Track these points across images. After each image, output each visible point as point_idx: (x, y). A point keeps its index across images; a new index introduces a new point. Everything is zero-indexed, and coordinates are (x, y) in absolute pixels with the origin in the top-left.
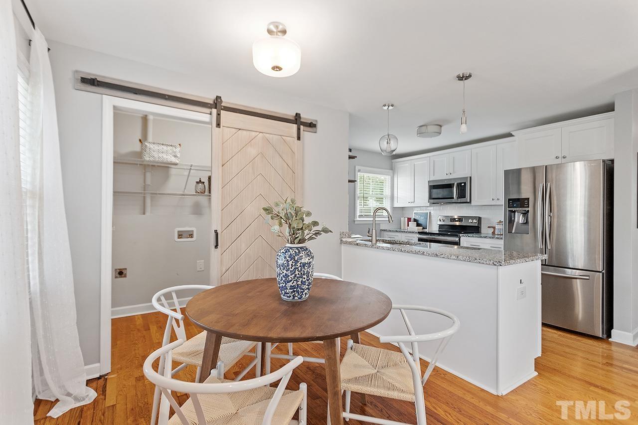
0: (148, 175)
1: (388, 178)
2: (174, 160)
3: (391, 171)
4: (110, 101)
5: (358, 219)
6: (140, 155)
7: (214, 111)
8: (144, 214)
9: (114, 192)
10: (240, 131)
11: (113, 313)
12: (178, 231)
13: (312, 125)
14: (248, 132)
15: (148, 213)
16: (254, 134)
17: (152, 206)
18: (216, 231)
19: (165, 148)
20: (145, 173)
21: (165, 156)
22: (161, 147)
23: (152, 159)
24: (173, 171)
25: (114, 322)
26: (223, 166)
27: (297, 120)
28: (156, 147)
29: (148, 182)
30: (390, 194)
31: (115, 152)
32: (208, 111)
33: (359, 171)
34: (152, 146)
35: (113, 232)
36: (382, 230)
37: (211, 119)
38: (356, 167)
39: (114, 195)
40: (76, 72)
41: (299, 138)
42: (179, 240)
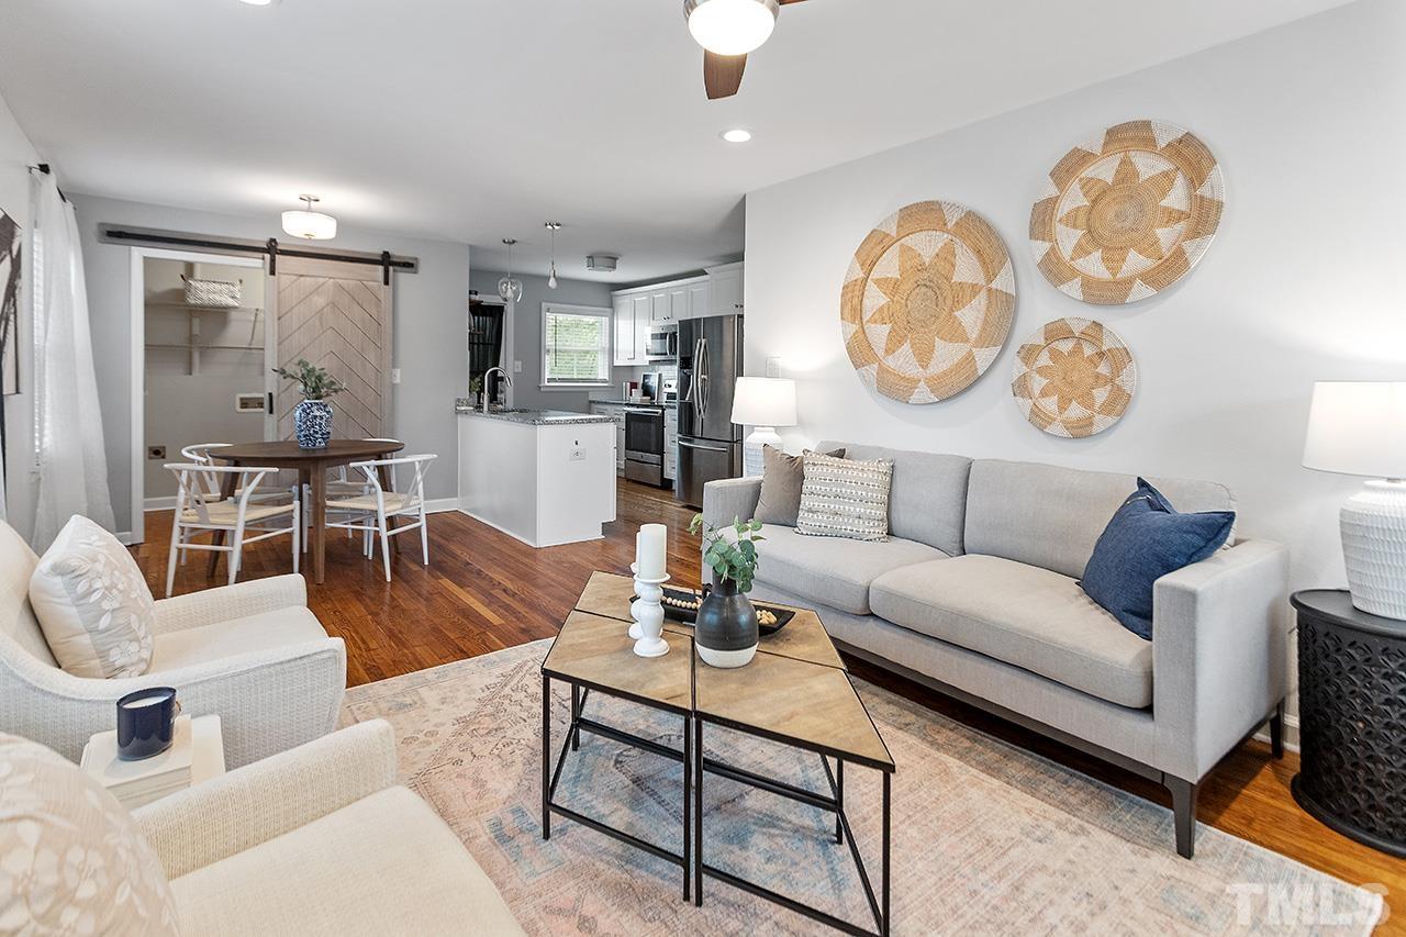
0: (196, 322)
1: (605, 320)
2: (231, 302)
3: (608, 309)
4: (139, 253)
5: (547, 384)
6: (180, 295)
7: (267, 256)
8: (190, 374)
9: (146, 345)
10: (302, 279)
11: (146, 505)
12: (242, 399)
13: (409, 265)
14: (313, 279)
15: (196, 372)
16: (321, 280)
17: (201, 362)
18: (270, 394)
19: (217, 286)
20: (190, 320)
21: (217, 297)
22: (212, 286)
23: (199, 302)
24: (233, 315)
25: (147, 515)
26: (279, 319)
27: (386, 260)
28: (204, 286)
29: (196, 330)
30: (608, 345)
31: (146, 290)
32: (260, 255)
33: (548, 310)
34: (198, 285)
35: (145, 398)
36: (591, 402)
37: (264, 264)
38: (543, 304)
39: (145, 349)
40: (101, 224)
41: (386, 283)
42: (243, 410)
